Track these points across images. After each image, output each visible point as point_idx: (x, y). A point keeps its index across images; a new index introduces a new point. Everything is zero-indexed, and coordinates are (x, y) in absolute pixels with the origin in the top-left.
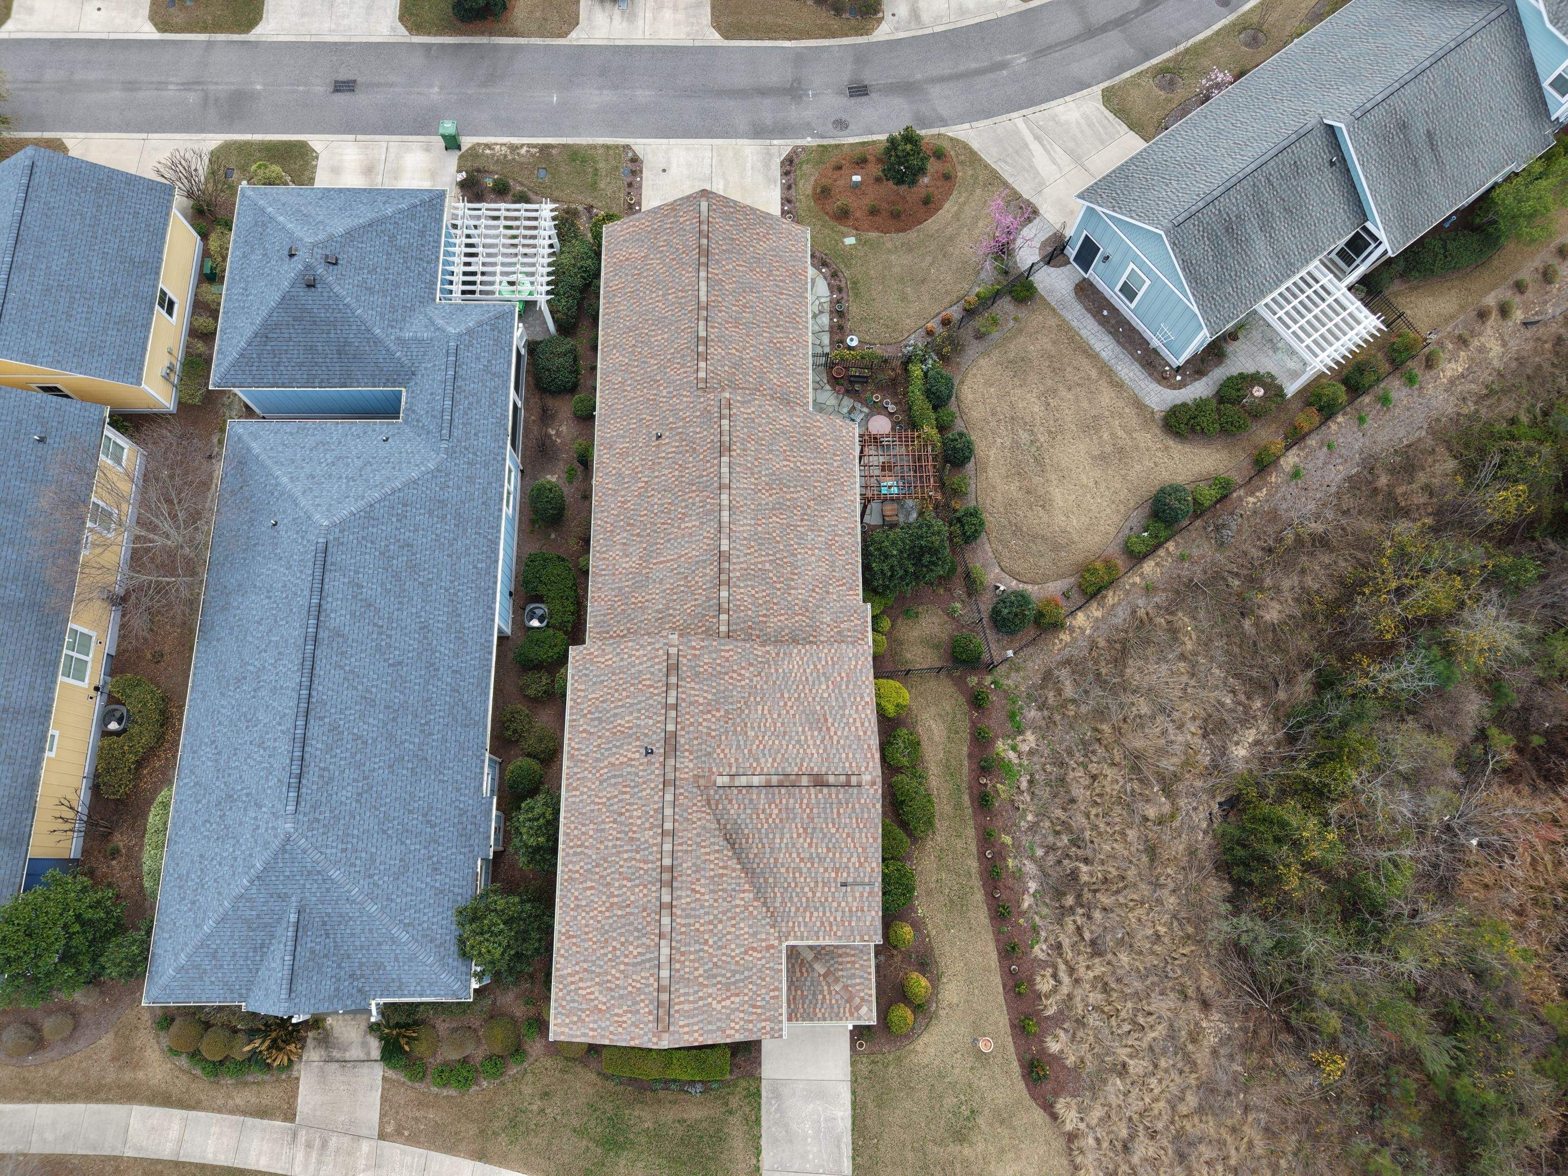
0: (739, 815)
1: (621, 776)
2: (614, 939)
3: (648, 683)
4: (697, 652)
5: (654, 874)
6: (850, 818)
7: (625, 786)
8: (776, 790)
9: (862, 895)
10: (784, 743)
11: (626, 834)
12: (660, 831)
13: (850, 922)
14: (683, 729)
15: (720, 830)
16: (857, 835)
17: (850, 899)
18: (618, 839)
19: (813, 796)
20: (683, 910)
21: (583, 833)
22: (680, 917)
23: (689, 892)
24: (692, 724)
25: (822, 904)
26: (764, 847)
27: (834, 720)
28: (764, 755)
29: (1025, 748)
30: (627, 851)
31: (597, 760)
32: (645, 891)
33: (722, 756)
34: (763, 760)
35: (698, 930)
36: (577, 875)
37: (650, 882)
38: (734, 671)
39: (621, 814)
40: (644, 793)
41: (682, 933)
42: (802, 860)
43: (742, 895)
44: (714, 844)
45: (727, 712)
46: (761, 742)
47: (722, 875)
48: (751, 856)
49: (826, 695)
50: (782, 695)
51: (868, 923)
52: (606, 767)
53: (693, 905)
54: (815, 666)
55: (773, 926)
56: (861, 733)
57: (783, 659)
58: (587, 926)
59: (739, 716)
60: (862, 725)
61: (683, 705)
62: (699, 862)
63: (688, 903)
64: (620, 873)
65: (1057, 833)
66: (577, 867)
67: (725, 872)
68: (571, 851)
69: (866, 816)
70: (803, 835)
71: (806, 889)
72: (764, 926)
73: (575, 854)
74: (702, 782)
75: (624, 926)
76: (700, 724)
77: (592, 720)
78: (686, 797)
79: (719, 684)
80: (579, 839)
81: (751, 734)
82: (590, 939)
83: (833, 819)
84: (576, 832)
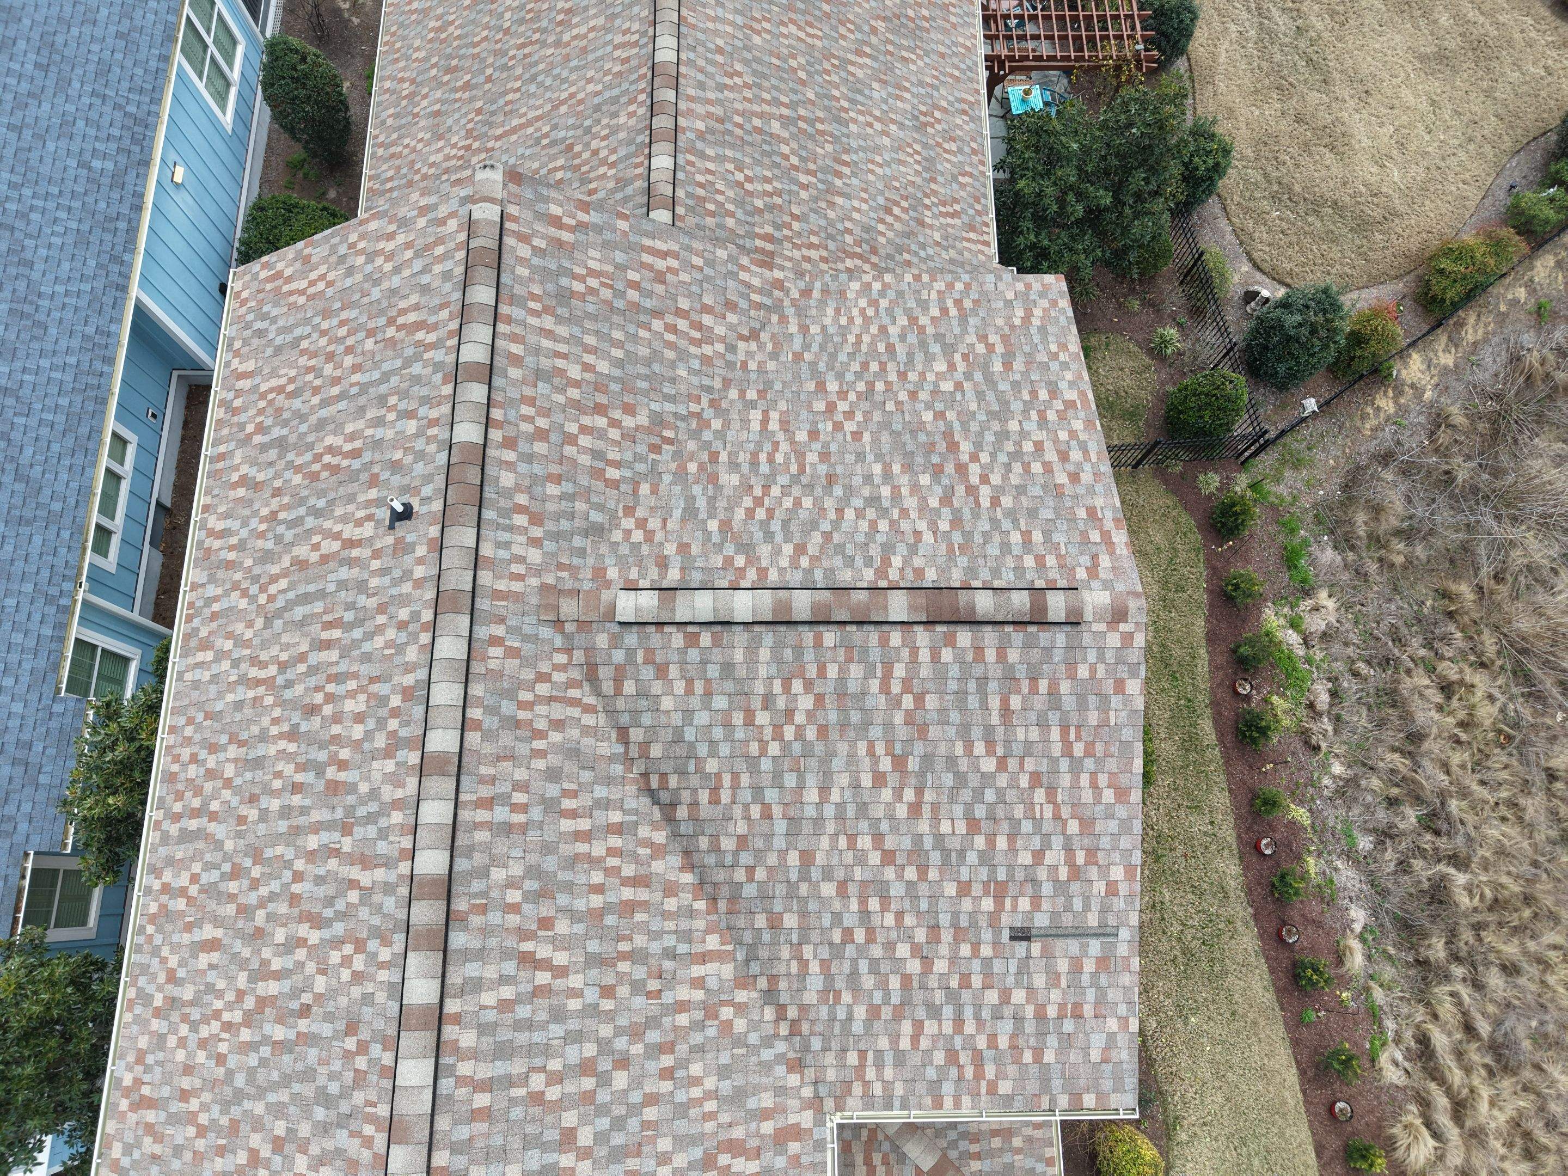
0: (688, 714)
1: (322, 594)
2: (257, 1125)
3: (412, 317)
4: (566, 236)
5: (389, 904)
6: (1043, 725)
7: (329, 626)
8: (808, 635)
9: (1076, 967)
10: (829, 503)
11: (319, 770)
12: (414, 758)
13: (1038, 1053)
14: (509, 443)
15: (628, 761)
16: (1065, 780)
17: (1039, 981)
18: (297, 788)
19: (924, 655)
20: (484, 1029)
21: (211, 774)
22: (474, 1055)
23: (510, 967)
24: (542, 434)
25: (953, 997)
26: (767, 815)
27: (979, 446)
28: (769, 536)
29: (1316, 624)
30: (316, 828)
31: (267, 557)
32: (359, 963)
33: (638, 536)
34: (764, 550)
35: (537, 1098)
36: (181, 904)
37: (376, 933)
38: (679, 313)
39: (312, 710)
40: (379, 641)
41: (476, 1115)
42: (889, 857)
43: (697, 971)
44: (605, 805)
45: (658, 420)
46: (759, 502)
47: (630, 907)
48: (728, 844)
49: (947, 386)
50: (821, 387)
51: (1095, 1056)
52: (285, 574)
53: (523, 1012)
54: (913, 320)
55: (796, 1066)
56: (1062, 479)
57: (822, 303)
58: (188, 1070)
59: (695, 435)
60: (1064, 457)
61: (514, 373)
62: (550, 863)
63: (505, 1006)
64: (294, 899)
65: (1393, 802)
66: (184, 880)
67: (643, 894)
68: (174, 829)
69: (1093, 718)
70: (893, 780)
71: (903, 950)
72: (766, 1067)
73: (186, 837)
74: (569, 608)
75: (286, 1080)
76: (571, 440)
77: (264, 448)
78: (513, 653)
79: (635, 338)
80: (198, 791)
81: (730, 480)
82: (191, 1118)
83: (988, 730)
84: (192, 771)
